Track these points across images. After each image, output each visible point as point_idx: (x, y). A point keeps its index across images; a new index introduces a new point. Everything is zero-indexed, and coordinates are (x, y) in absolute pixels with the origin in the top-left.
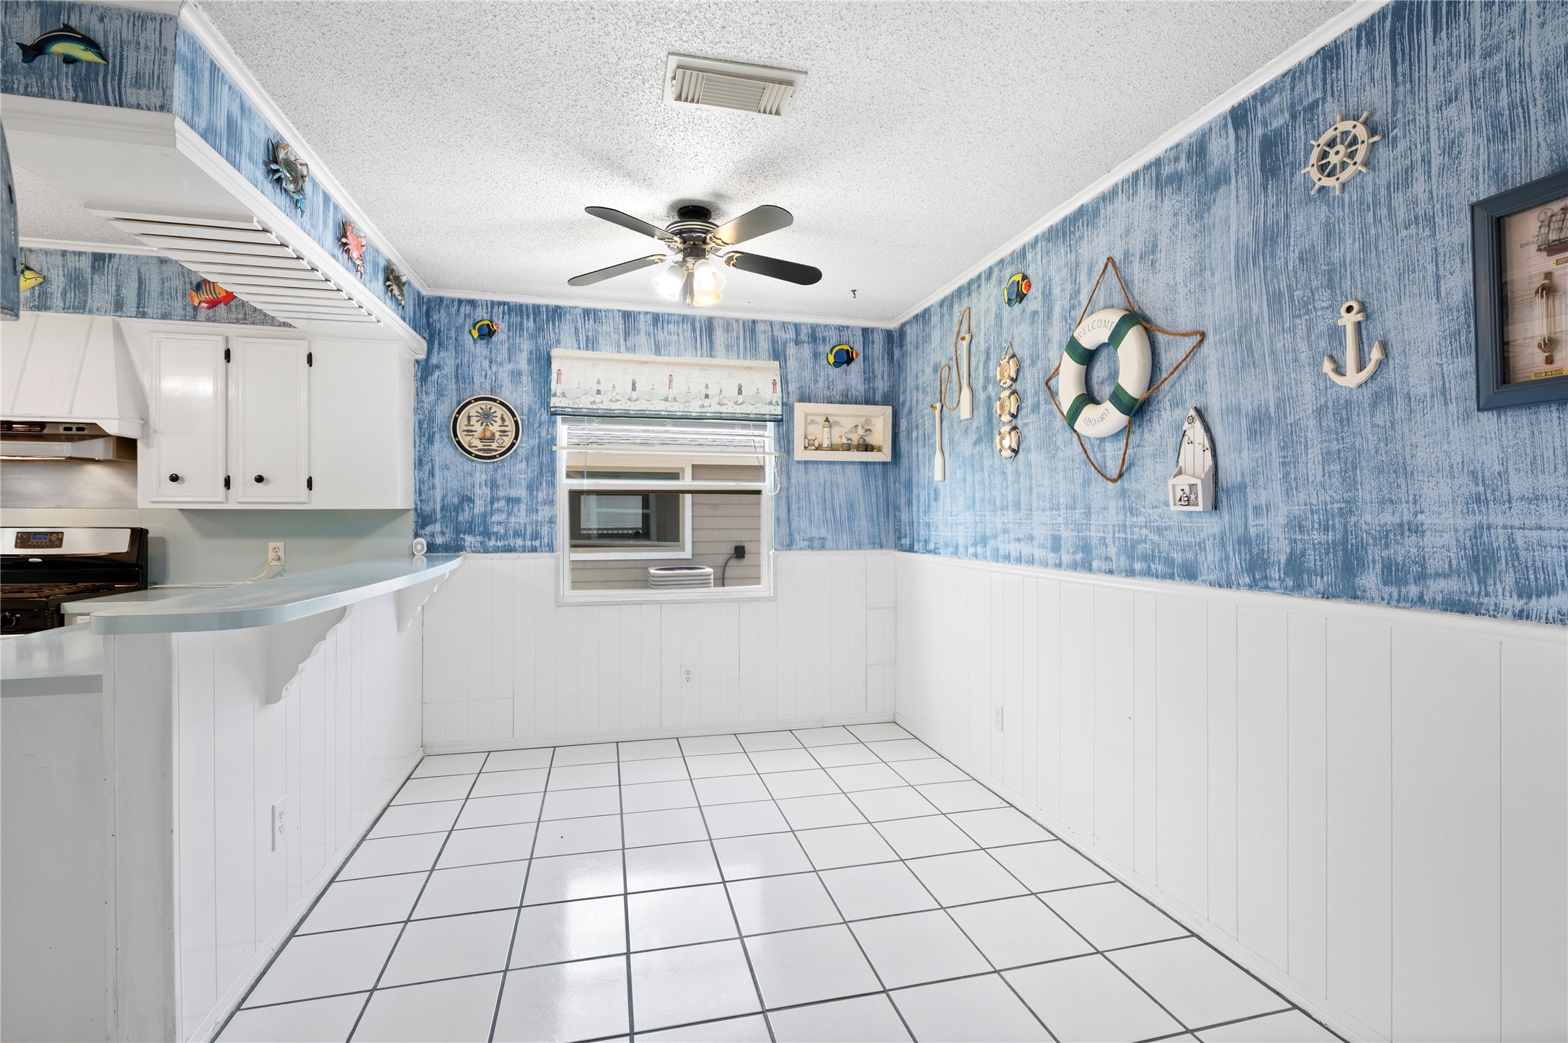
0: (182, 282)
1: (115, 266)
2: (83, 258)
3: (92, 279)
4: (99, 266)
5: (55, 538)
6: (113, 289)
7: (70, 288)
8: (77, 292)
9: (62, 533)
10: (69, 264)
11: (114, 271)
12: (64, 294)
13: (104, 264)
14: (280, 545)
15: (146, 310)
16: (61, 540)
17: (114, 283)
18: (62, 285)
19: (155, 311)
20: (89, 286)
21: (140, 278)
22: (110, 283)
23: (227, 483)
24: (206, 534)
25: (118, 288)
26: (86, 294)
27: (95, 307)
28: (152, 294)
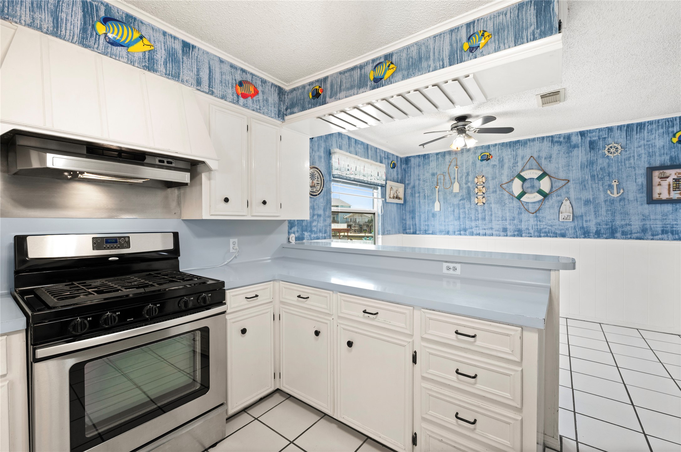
0: (231, 78)
1: (196, 55)
2: (176, 42)
3: (183, 58)
4: (186, 51)
5: (123, 241)
6: (195, 70)
7: (169, 60)
8: (174, 65)
9: (129, 237)
10: (168, 43)
11: (195, 58)
12: (165, 63)
13: (189, 50)
14: (236, 240)
15: (213, 89)
17: (195, 66)
18: (164, 57)
19: (218, 92)
20: (181, 63)
21: (209, 68)
22: (193, 65)
25: (198, 71)
26: (179, 68)
27: (185, 79)
28: (216, 80)
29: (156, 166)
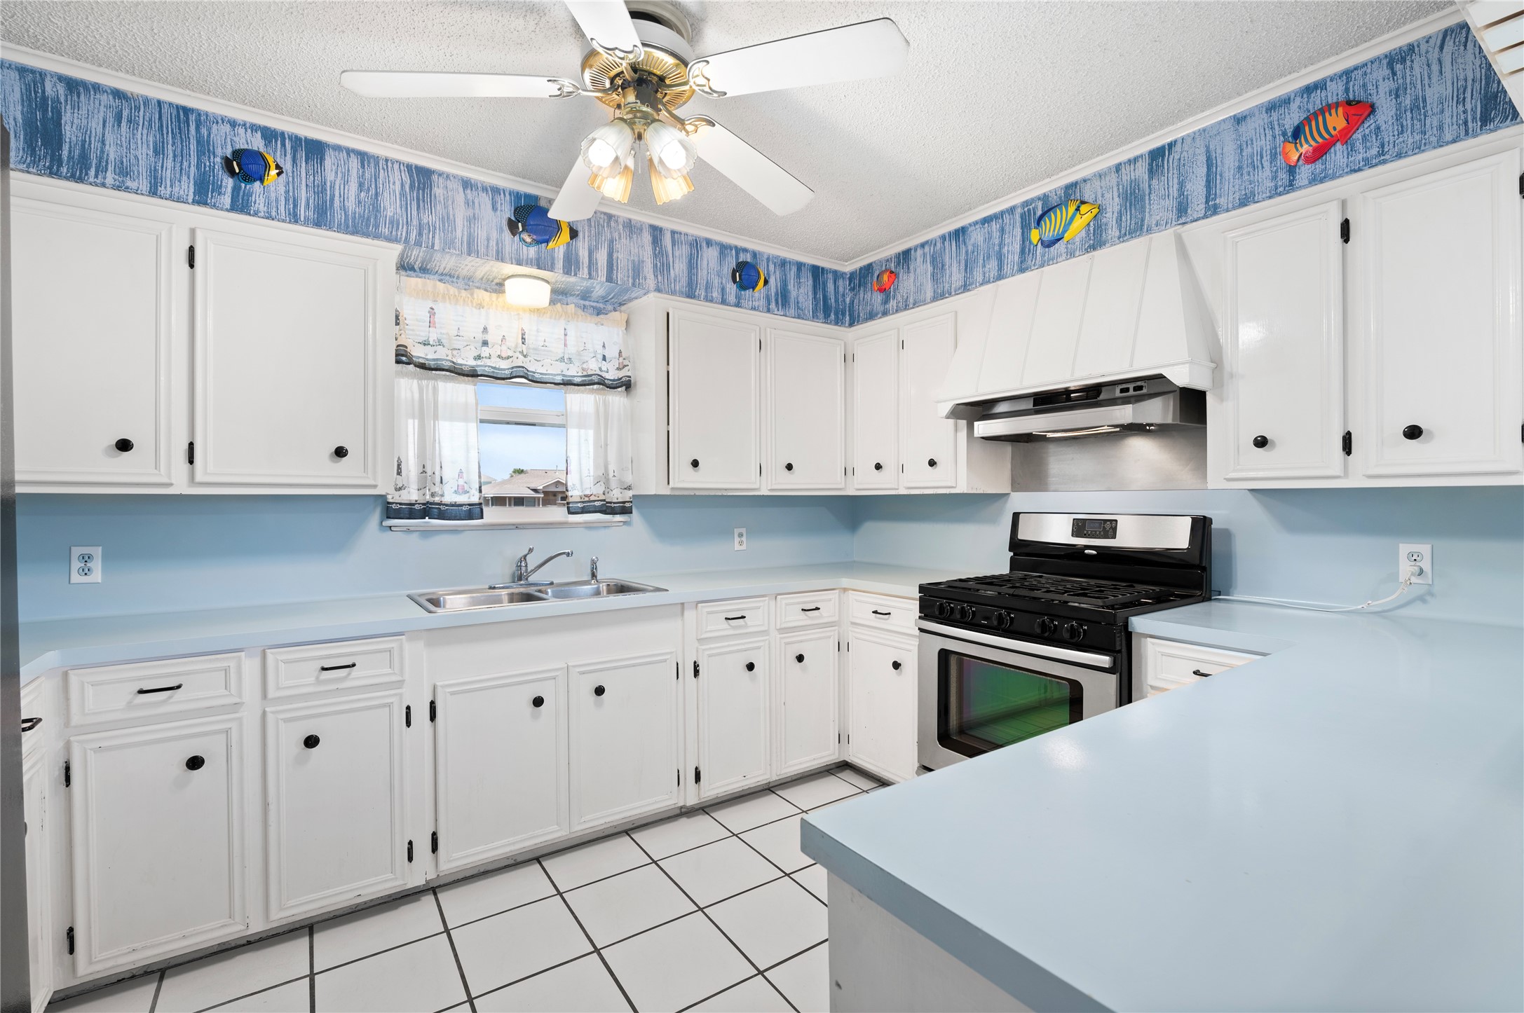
0: (1269, 137)
1: (1177, 157)
2: (1139, 164)
3: (1150, 186)
4: (1157, 165)
5: (1108, 528)
6: (1174, 191)
7: (1126, 209)
8: (1133, 211)
9: (1116, 521)
10: (1124, 178)
11: (1176, 164)
12: (1119, 220)
13: (1163, 161)
14: (1424, 549)
15: (1217, 201)
16: (1115, 530)
17: (1176, 181)
18: (1117, 208)
19: (1231, 198)
20: (1147, 197)
21: (1209, 159)
22: (1171, 184)
23: (1347, 444)
24: (1291, 527)
25: (1181, 185)
26: (1143, 210)
27: (1154, 222)
28: (1226, 175)
29: (1119, 401)
